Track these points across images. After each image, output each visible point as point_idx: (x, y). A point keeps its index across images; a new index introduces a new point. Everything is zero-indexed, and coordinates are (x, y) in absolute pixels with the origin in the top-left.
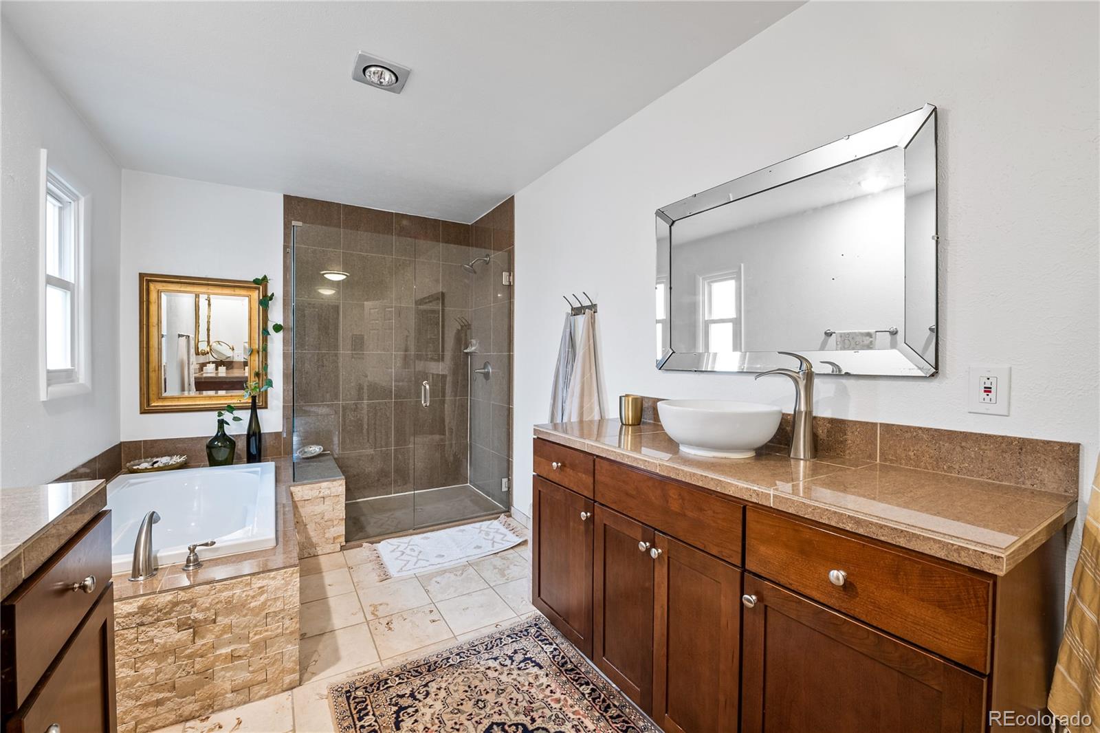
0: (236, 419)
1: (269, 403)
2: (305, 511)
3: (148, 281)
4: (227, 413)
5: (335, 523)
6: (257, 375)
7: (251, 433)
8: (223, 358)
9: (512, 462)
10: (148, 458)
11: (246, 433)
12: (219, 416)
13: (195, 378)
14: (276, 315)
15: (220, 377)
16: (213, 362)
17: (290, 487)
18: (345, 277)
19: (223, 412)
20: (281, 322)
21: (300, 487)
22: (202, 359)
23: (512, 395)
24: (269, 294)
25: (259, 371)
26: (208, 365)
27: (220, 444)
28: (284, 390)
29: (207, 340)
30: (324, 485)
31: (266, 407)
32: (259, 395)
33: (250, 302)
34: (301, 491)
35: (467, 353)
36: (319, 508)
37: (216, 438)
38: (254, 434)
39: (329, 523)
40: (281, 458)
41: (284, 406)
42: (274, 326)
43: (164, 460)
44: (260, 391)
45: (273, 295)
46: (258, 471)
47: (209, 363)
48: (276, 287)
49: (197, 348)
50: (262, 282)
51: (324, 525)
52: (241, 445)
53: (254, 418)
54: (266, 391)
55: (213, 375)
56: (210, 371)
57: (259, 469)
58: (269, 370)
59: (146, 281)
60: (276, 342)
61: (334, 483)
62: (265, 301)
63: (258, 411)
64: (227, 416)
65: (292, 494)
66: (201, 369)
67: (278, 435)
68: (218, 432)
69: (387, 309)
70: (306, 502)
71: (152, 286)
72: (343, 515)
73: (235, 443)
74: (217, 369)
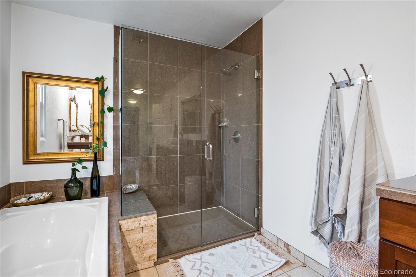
0: (84, 168)
1: (105, 157)
2: (129, 238)
3: (28, 77)
4: (78, 164)
5: (151, 246)
6: (98, 139)
7: (94, 176)
8: (84, 134)
9: (261, 197)
10: (27, 194)
11: (90, 176)
12: (73, 166)
13: (68, 143)
14: (109, 102)
15: (82, 143)
16: (79, 136)
17: (119, 221)
18: (143, 92)
19: (76, 163)
20: (112, 105)
21: (125, 220)
22: (73, 134)
23: (262, 152)
24: (105, 88)
25: (99, 137)
26: (76, 137)
27: (73, 185)
28: (114, 149)
29: (76, 124)
30: (143, 218)
31: (103, 160)
32: (99, 152)
33: (93, 92)
34: (126, 224)
35: (220, 127)
36: (139, 236)
37: (70, 181)
38: (95, 177)
39: (146, 246)
40: (112, 192)
41: (114, 159)
42: (108, 108)
43: (37, 196)
44: (99, 149)
45: (107, 88)
46: (96, 205)
47: (77, 136)
48: (109, 84)
49: (70, 128)
50: (101, 80)
51: (143, 247)
52: (87, 185)
53: (95, 167)
54: (103, 149)
55: (79, 142)
56: (77, 140)
57: (97, 203)
58: (105, 136)
59: (27, 76)
60: (109, 118)
61: (150, 216)
62: (102, 92)
63: (98, 162)
64: (78, 166)
65: (120, 226)
66: (72, 139)
67: (110, 177)
68: (72, 177)
69: (164, 108)
70: (130, 231)
71: (30, 80)
72: (155, 240)
73: (82, 184)
74: (80, 139)
